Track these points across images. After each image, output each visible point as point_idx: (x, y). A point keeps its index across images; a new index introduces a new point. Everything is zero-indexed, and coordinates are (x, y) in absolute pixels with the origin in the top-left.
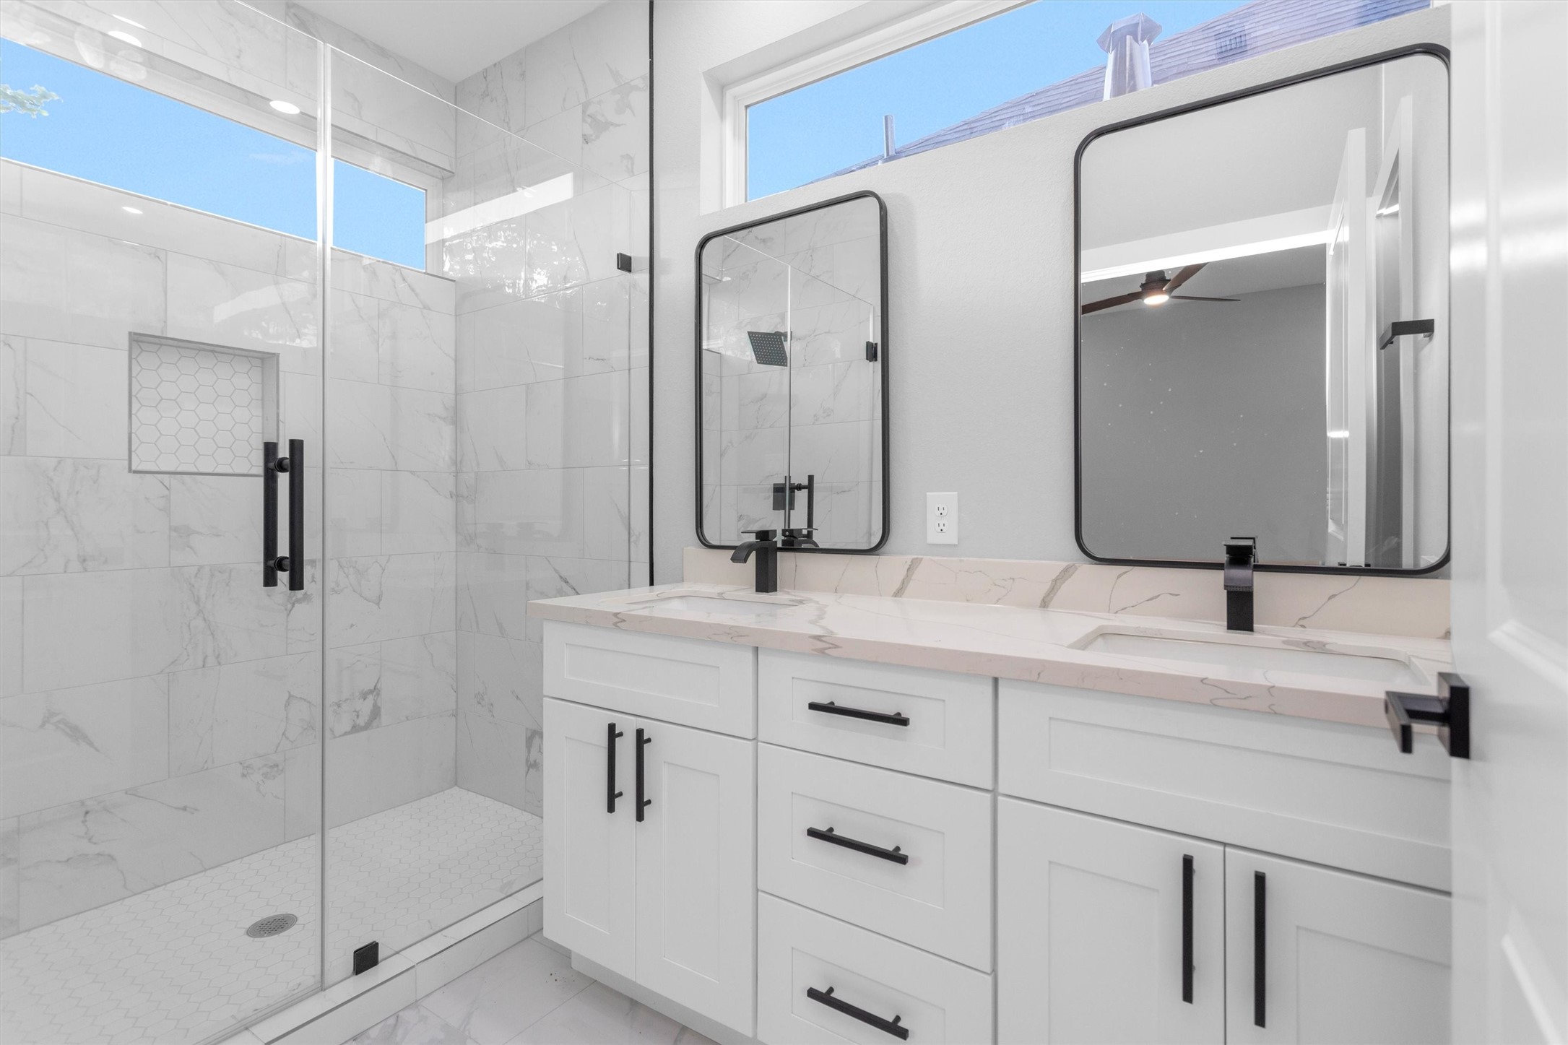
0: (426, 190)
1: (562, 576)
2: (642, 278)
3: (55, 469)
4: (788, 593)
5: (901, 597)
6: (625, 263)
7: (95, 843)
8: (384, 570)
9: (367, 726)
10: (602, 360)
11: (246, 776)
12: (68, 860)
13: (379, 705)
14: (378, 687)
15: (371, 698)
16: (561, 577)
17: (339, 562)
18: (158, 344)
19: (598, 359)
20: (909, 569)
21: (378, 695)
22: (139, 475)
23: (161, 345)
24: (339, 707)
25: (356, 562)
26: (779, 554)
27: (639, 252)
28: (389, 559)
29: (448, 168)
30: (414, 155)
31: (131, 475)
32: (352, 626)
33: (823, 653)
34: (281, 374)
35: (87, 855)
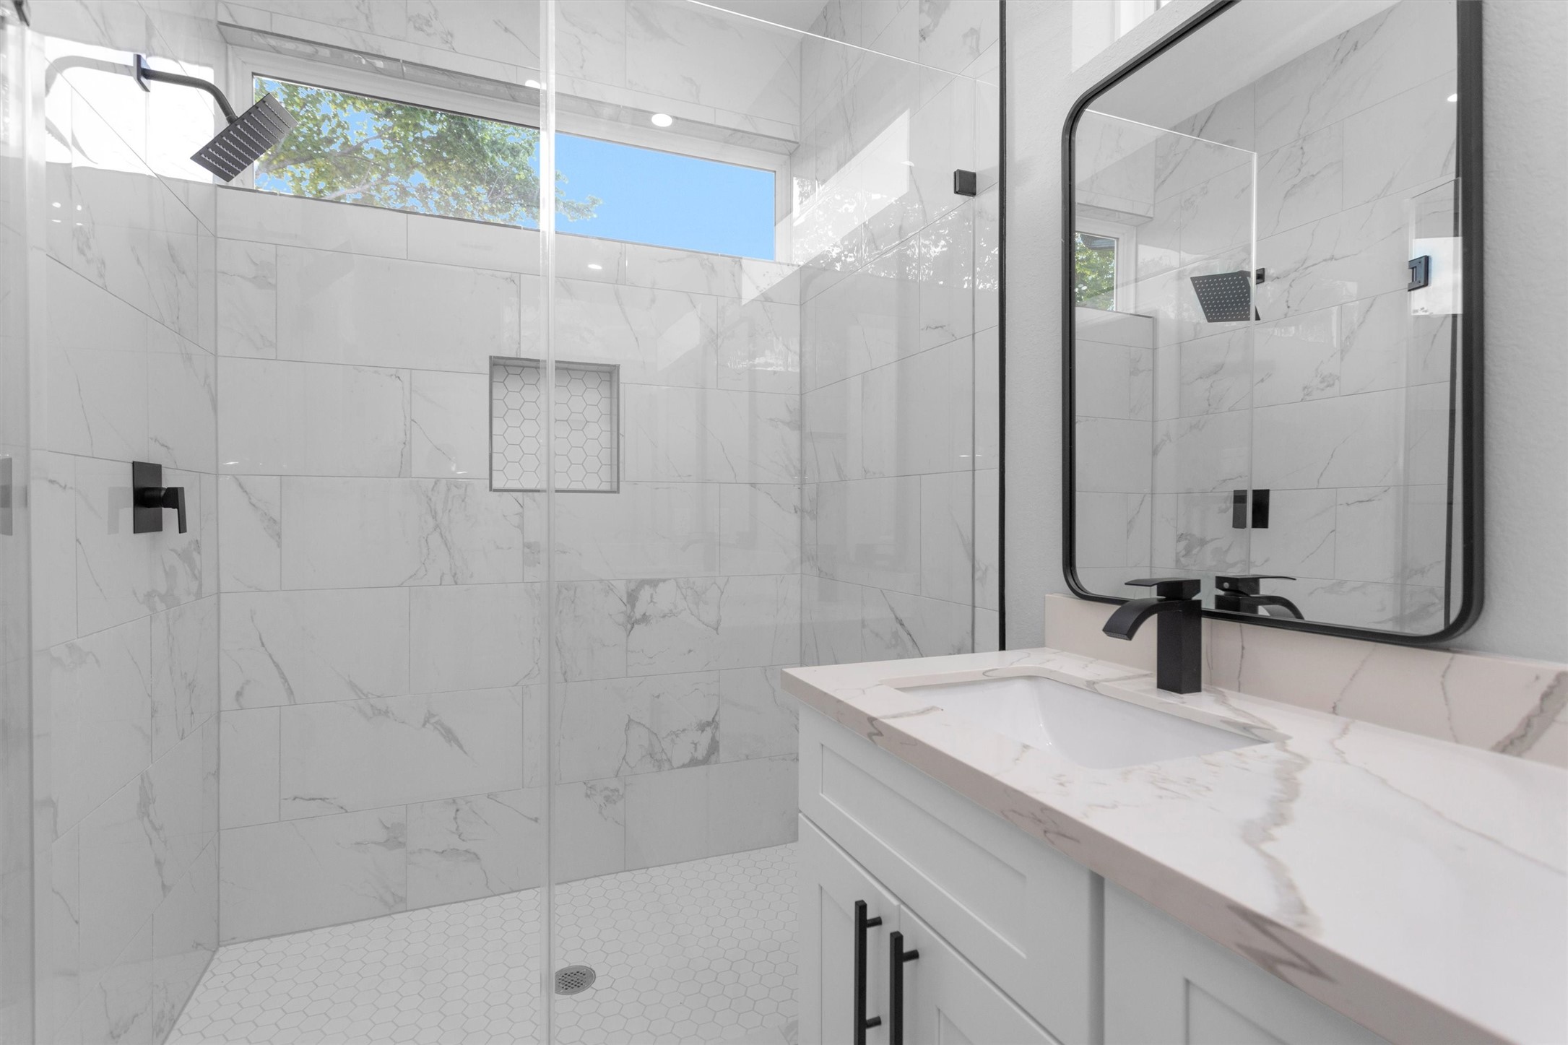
0: (775, 172)
1: (898, 616)
2: (988, 199)
3: (433, 489)
4: (1223, 701)
5: (1519, 755)
6: (966, 184)
7: (463, 840)
8: (722, 593)
9: (706, 761)
10: (941, 327)
11: (589, 797)
12: (443, 851)
13: (717, 739)
14: (717, 719)
15: (709, 731)
16: (897, 618)
17: (677, 583)
18: (521, 367)
19: (936, 328)
20: (1545, 696)
21: (717, 728)
22: (498, 493)
23: (524, 367)
24: (677, 737)
25: (694, 583)
26: (1205, 622)
27: (984, 164)
28: (728, 580)
29: (793, 139)
30: (755, 132)
31: (492, 493)
32: (690, 651)
33: (1272, 969)
34: (621, 386)
35: (458, 850)
